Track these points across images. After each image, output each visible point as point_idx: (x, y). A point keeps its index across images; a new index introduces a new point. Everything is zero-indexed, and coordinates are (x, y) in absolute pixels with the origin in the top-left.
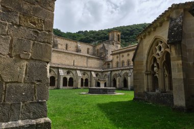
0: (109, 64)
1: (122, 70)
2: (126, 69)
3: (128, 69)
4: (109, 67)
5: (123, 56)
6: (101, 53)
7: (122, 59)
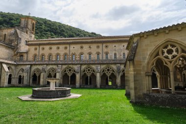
0: (22, 56)
1: (47, 65)
2: (52, 64)
3: (55, 64)
4: (21, 60)
5: (43, 49)
6: (12, 41)
7: (41, 52)
